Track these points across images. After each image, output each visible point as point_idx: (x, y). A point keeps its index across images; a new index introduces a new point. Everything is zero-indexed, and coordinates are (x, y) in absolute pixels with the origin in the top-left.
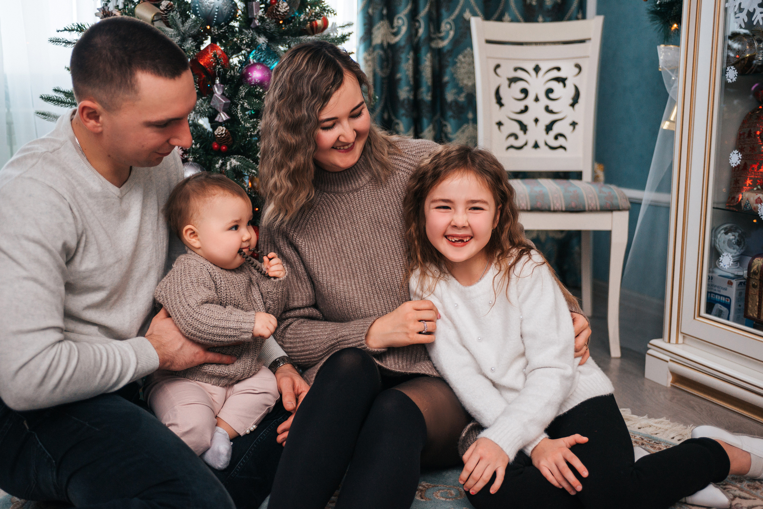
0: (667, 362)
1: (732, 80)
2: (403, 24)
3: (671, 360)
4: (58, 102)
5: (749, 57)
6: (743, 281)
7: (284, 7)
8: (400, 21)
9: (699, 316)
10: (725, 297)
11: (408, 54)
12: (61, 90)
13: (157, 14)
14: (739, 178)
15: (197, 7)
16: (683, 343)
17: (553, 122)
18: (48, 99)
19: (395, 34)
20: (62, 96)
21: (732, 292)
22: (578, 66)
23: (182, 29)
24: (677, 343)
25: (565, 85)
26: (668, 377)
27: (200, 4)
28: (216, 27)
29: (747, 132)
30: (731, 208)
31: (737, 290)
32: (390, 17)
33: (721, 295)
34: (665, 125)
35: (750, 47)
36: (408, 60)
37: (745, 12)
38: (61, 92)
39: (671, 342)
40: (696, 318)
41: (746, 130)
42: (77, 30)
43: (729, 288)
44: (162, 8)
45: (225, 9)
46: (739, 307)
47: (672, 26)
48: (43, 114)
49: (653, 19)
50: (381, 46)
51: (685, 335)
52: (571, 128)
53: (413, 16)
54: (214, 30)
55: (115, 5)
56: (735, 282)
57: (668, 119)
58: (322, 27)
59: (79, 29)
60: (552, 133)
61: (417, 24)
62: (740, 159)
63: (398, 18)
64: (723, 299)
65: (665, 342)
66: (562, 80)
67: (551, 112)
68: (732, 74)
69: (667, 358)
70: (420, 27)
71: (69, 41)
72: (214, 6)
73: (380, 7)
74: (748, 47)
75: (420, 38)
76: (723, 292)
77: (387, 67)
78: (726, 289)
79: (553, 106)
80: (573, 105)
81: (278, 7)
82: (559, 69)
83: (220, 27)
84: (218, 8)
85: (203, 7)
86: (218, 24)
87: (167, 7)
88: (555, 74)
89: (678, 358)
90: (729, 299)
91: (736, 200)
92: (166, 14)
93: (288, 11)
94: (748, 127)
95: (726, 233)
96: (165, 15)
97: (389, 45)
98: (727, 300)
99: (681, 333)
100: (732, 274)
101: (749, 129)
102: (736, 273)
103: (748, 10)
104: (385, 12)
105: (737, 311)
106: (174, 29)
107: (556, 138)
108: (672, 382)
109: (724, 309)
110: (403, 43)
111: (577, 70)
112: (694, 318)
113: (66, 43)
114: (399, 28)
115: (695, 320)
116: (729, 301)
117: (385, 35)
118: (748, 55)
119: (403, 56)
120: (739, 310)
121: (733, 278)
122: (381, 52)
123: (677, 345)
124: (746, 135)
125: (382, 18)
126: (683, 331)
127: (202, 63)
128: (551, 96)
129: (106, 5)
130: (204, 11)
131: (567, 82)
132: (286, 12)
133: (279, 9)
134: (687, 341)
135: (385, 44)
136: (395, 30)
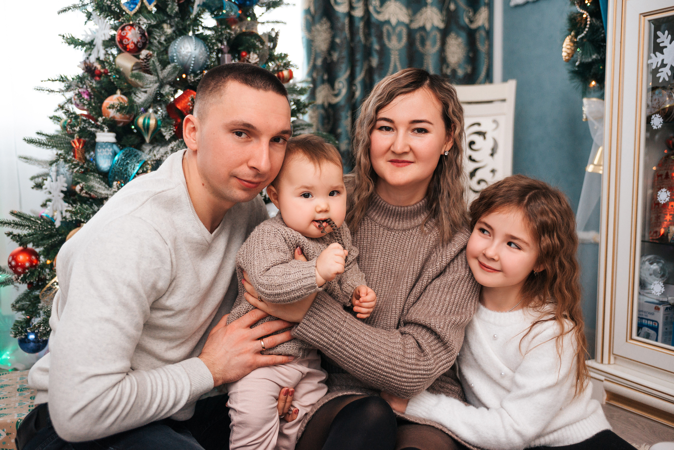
0: (602, 381)
1: (657, 127)
2: (344, 87)
3: (606, 380)
4: (40, 144)
5: (670, 107)
6: (669, 306)
7: (254, 58)
8: (341, 85)
9: (631, 339)
10: (653, 321)
11: (347, 112)
12: (44, 133)
13: (137, 64)
14: (659, 214)
15: (174, 56)
16: (614, 364)
17: (476, 170)
18: (31, 141)
19: (336, 95)
20: (43, 139)
21: (659, 317)
22: (495, 121)
23: (161, 76)
24: (609, 363)
25: (485, 138)
26: (603, 396)
27: (178, 54)
28: (192, 75)
29: (664, 174)
30: (654, 241)
31: (664, 315)
32: (331, 81)
33: (648, 320)
34: (590, 168)
35: (669, 99)
36: (347, 117)
37: (668, 67)
38: (43, 135)
39: (604, 362)
40: (628, 341)
41: (664, 173)
42: (60, 81)
43: (656, 313)
44: (142, 57)
45: (201, 59)
46: (666, 331)
47: (590, 83)
48: (25, 158)
49: (571, 79)
50: (323, 106)
51: (617, 357)
52: (491, 174)
53: (351, 80)
54: (190, 77)
55: (96, 57)
56: (662, 308)
57: (592, 163)
58: (288, 78)
59: (61, 79)
60: (476, 179)
61: (354, 88)
62: (668, 196)
63: (340, 82)
64: (650, 323)
65: (598, 363)
66: (482, 134)
67: (474, 161)
68: (657, 122)
69: (602, 378)
70: (356, 90)
71: (52, 89)
72: (191, 55)
73: (321, 74)
74: (667, 99)
75: (357, 100)
76: (650, 317)
77: (328, 123)
78: (653, 314)
79: (475, 155)
80: (492, 155)
81: (249, 58)
82: (479, 124)
83: (196, 75)
84: (195, 58)
85: (180, 55)
86: (194, 72)
87: (147, 56)
88: (476, 128)
89: (611, 377)
90: (657, 323)
91: (658, 234)
92: (146, 62)
93: (258, 63)
94: (665, 169)
95: (651, 264)
96: (144, 64)
97: (330, 105)
98: (655, 324)
99: (613, 354)
100: (657, 300)
101: (666, 171)
102: (661, 299)
103: (671, 66)
104: (326, 77)
105: (665, 334)
106: (155, 75)
107: (479, 182)
108: (606, 400)
109: (652, 332)
110: (343, 103)
111: (494, 126)
112: (627, 341)
113: (49, 91)
114: (340, 91)
115: (627, 343)
116: (656, 325)
117: (326, 96)
118: (668, 106)
119: (343, 114)
120: (666, 332)
121: (660, 304)
122: (322, 111)
123: (609, 366)
124: (664, 177)
125: (323, 82)
126: (615, 352)
127: (179, 107)
128: (474, 147)
129: (88, 58)
130: (181, 60)
131: (487, 136)
132: (256, 63)
133: (250, 61)
134: (618, 362)
135: (326, 104)
136: (336, 92)
